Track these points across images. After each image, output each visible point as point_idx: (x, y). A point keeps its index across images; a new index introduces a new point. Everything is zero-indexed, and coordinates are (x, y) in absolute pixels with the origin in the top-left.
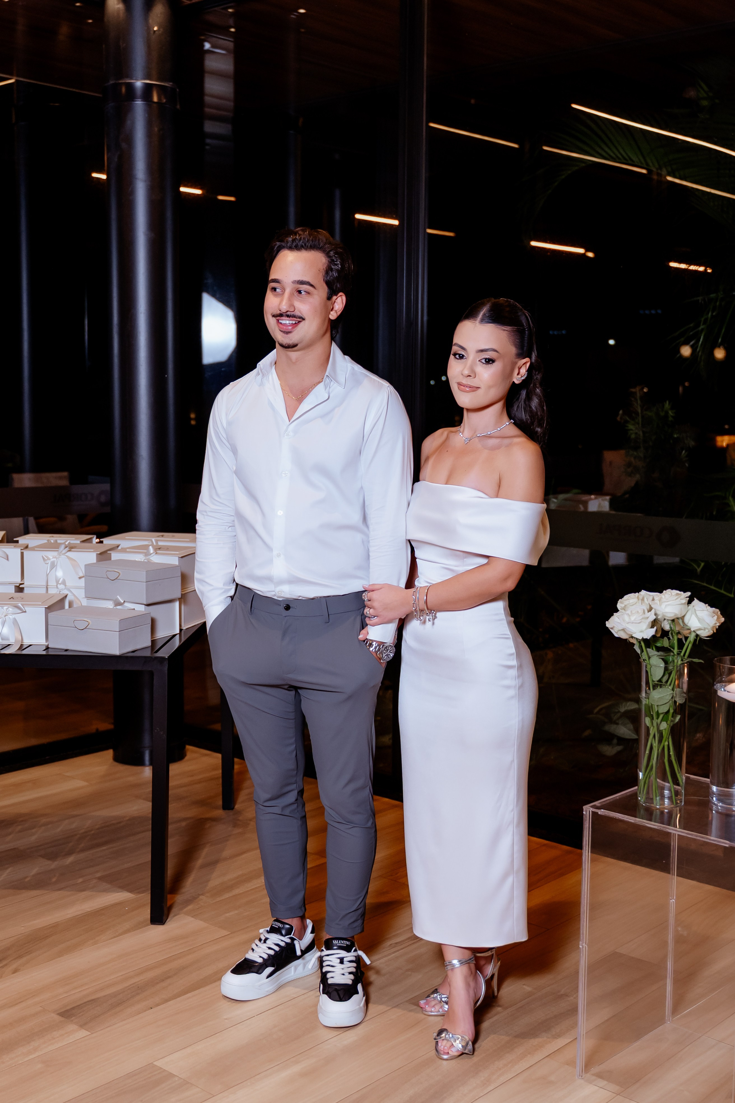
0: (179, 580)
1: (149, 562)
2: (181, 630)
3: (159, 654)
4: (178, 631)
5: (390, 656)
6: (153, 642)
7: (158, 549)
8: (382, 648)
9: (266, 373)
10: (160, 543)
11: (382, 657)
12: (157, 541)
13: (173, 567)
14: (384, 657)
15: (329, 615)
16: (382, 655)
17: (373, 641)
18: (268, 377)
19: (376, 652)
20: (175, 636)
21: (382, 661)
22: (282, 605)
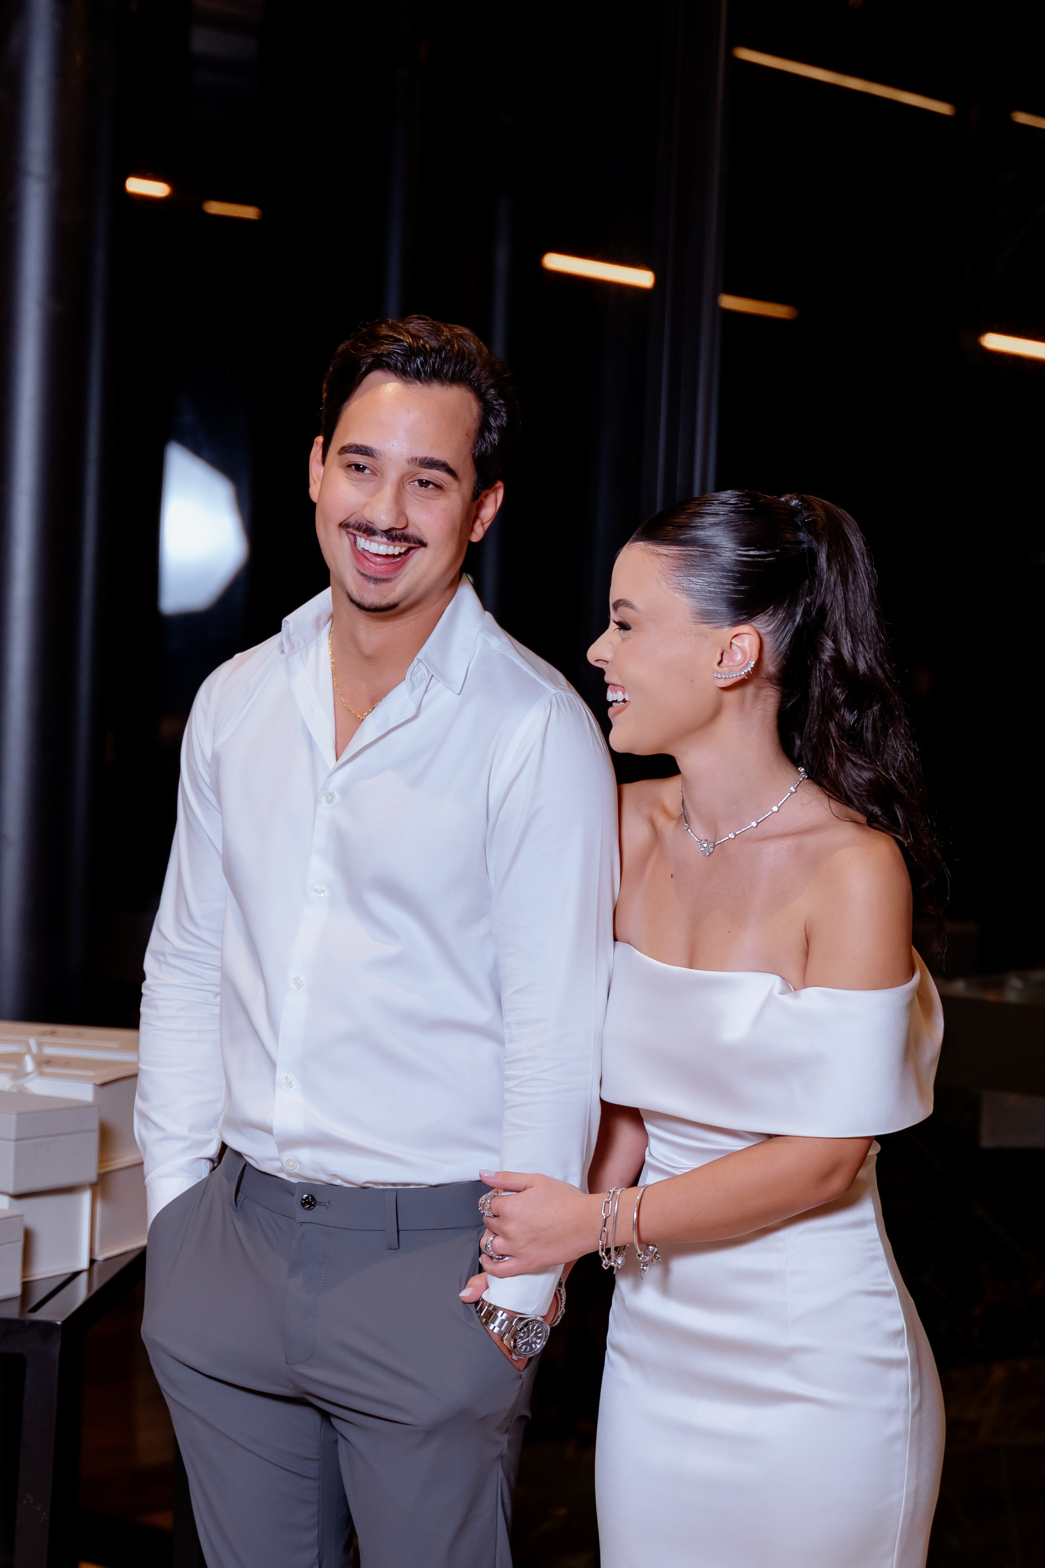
0: (94, 1139)
1: (22, 1094)
2: (92, 1261)
3: (41, 1315)
4: (84, 1264)
5: (536, 1347)
6: (26, 1286)
7: (44, 1063)
8: (516, 1324)
9: (302, 642)
10: (49, 1051)
11: (515, 1347)
12: (40, 1045)
13: (79, 1108)
14: (521, 1348)
15: (398, 1231)
16: (515, 1341)
17: (496, 1309)
18: (307, 652)
19: (501, 1335)
20: (76, 1274)
21: (514, 1357)
22: (296, 1195)
